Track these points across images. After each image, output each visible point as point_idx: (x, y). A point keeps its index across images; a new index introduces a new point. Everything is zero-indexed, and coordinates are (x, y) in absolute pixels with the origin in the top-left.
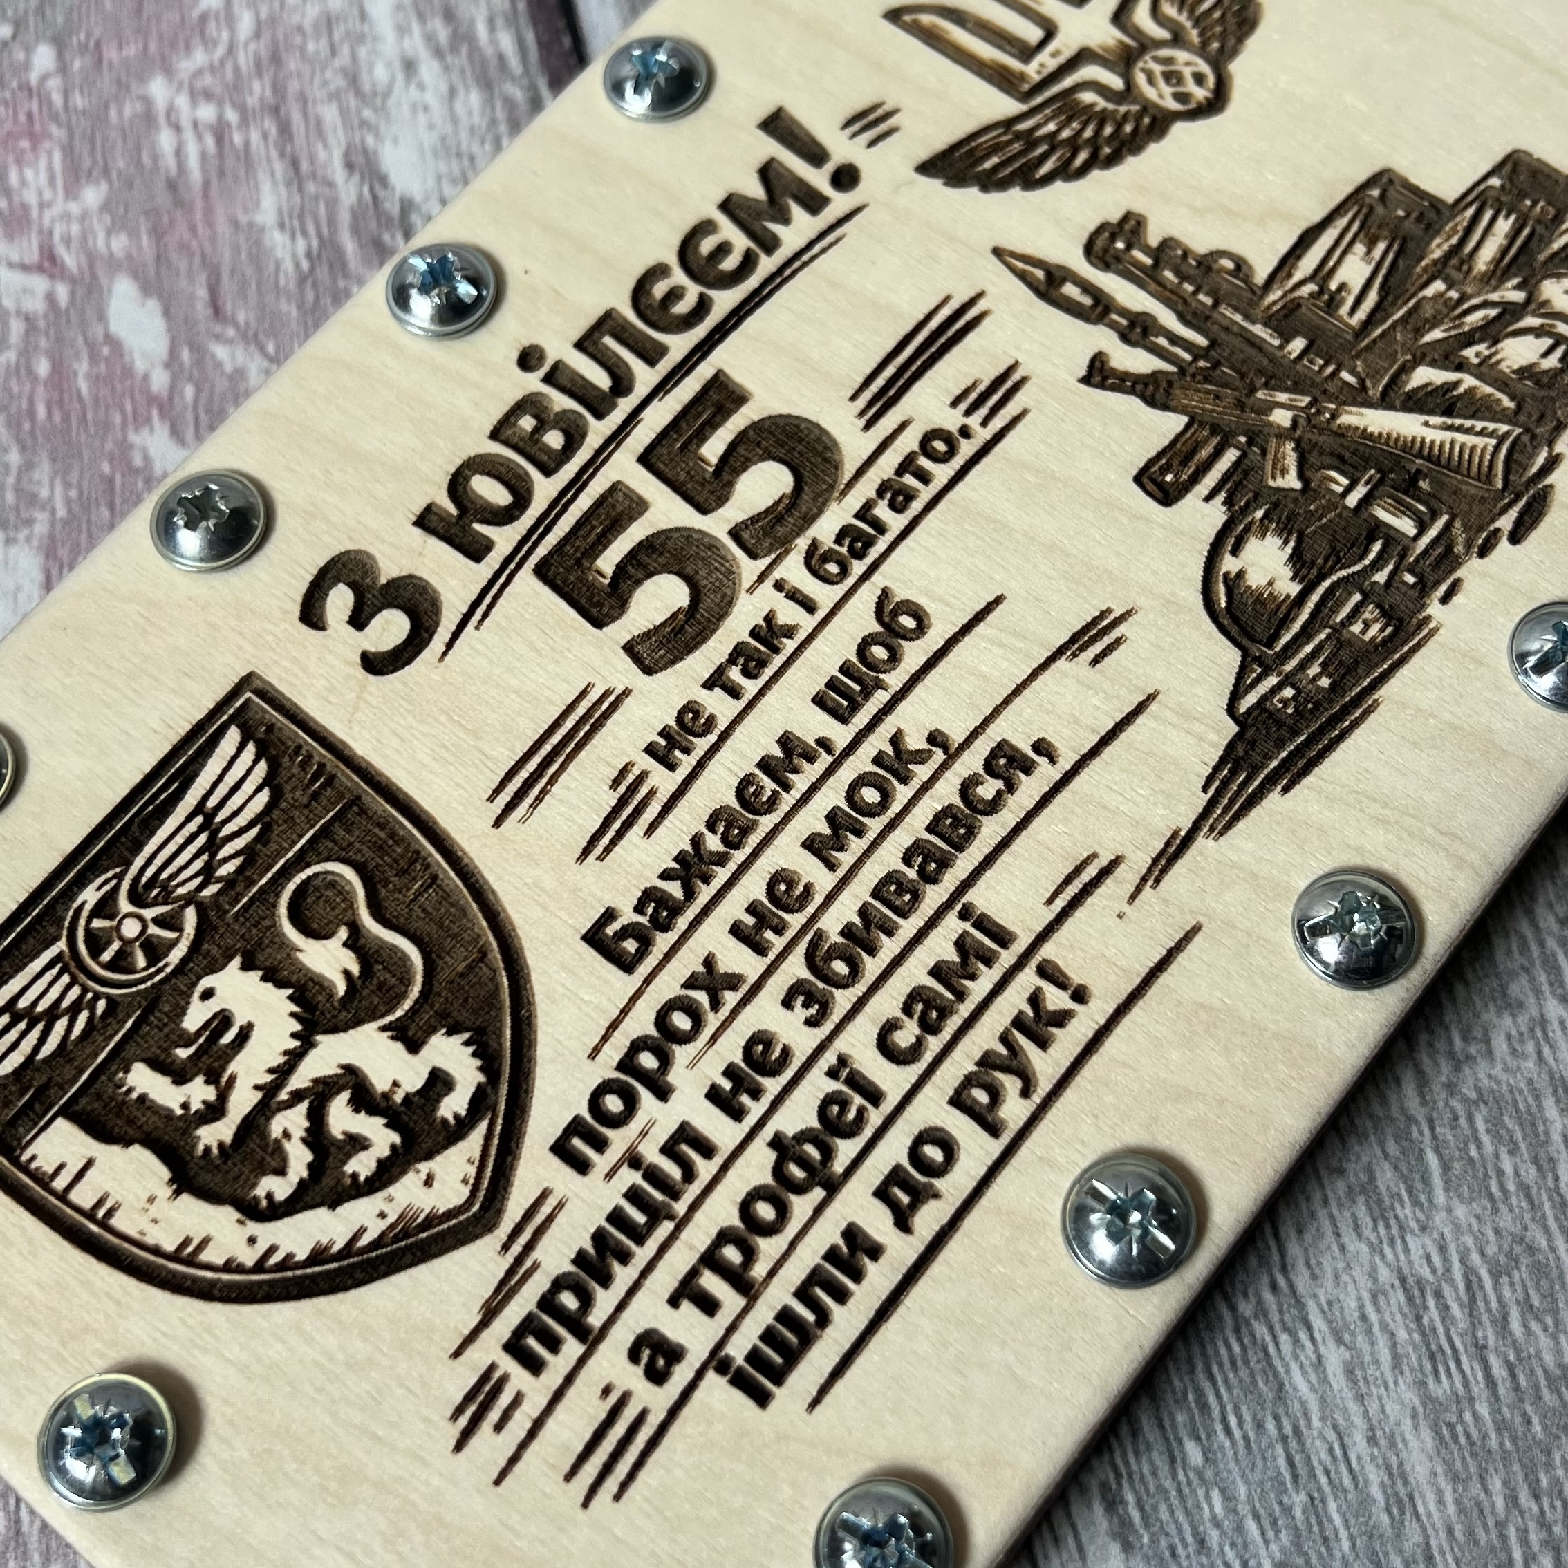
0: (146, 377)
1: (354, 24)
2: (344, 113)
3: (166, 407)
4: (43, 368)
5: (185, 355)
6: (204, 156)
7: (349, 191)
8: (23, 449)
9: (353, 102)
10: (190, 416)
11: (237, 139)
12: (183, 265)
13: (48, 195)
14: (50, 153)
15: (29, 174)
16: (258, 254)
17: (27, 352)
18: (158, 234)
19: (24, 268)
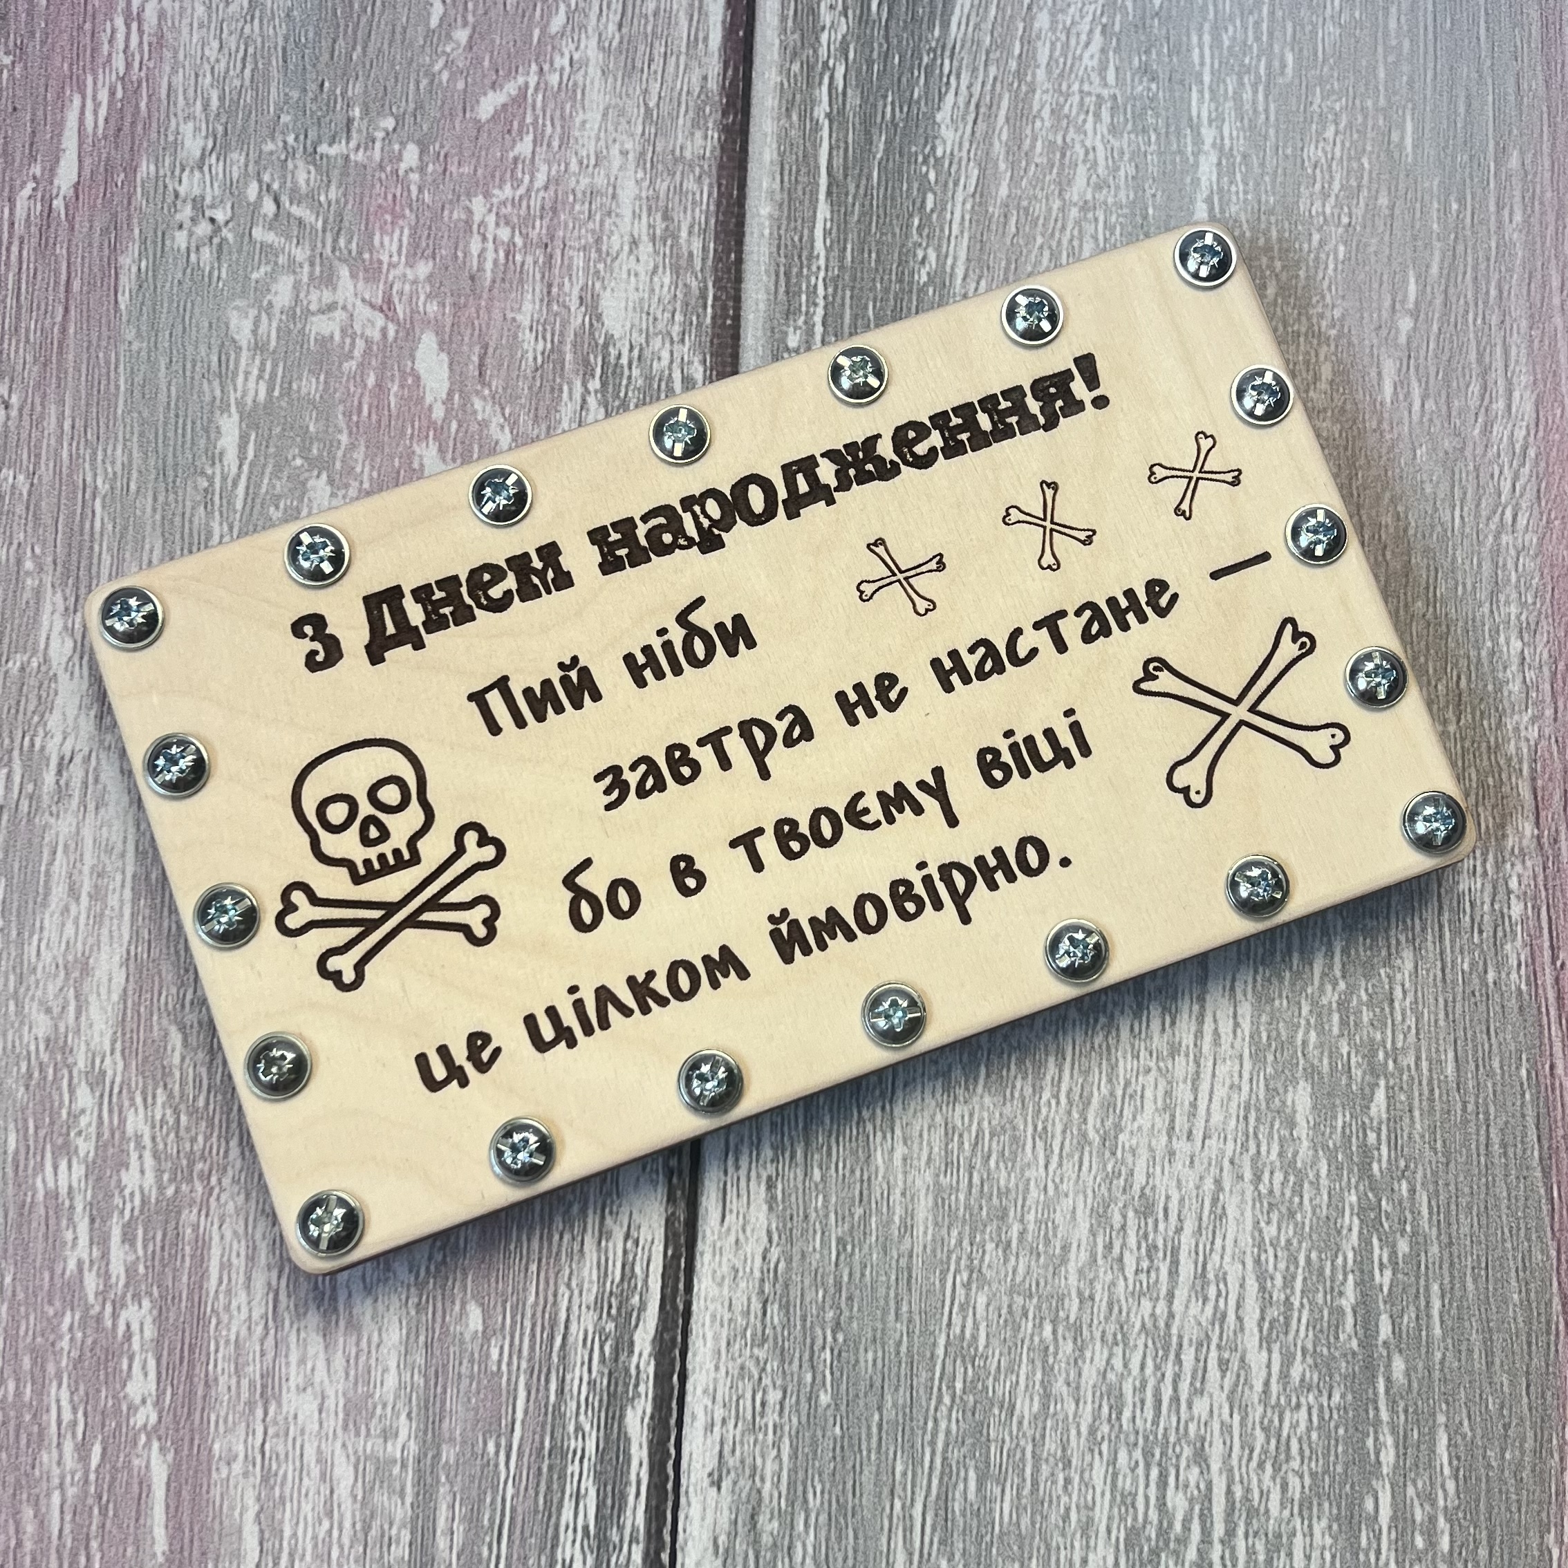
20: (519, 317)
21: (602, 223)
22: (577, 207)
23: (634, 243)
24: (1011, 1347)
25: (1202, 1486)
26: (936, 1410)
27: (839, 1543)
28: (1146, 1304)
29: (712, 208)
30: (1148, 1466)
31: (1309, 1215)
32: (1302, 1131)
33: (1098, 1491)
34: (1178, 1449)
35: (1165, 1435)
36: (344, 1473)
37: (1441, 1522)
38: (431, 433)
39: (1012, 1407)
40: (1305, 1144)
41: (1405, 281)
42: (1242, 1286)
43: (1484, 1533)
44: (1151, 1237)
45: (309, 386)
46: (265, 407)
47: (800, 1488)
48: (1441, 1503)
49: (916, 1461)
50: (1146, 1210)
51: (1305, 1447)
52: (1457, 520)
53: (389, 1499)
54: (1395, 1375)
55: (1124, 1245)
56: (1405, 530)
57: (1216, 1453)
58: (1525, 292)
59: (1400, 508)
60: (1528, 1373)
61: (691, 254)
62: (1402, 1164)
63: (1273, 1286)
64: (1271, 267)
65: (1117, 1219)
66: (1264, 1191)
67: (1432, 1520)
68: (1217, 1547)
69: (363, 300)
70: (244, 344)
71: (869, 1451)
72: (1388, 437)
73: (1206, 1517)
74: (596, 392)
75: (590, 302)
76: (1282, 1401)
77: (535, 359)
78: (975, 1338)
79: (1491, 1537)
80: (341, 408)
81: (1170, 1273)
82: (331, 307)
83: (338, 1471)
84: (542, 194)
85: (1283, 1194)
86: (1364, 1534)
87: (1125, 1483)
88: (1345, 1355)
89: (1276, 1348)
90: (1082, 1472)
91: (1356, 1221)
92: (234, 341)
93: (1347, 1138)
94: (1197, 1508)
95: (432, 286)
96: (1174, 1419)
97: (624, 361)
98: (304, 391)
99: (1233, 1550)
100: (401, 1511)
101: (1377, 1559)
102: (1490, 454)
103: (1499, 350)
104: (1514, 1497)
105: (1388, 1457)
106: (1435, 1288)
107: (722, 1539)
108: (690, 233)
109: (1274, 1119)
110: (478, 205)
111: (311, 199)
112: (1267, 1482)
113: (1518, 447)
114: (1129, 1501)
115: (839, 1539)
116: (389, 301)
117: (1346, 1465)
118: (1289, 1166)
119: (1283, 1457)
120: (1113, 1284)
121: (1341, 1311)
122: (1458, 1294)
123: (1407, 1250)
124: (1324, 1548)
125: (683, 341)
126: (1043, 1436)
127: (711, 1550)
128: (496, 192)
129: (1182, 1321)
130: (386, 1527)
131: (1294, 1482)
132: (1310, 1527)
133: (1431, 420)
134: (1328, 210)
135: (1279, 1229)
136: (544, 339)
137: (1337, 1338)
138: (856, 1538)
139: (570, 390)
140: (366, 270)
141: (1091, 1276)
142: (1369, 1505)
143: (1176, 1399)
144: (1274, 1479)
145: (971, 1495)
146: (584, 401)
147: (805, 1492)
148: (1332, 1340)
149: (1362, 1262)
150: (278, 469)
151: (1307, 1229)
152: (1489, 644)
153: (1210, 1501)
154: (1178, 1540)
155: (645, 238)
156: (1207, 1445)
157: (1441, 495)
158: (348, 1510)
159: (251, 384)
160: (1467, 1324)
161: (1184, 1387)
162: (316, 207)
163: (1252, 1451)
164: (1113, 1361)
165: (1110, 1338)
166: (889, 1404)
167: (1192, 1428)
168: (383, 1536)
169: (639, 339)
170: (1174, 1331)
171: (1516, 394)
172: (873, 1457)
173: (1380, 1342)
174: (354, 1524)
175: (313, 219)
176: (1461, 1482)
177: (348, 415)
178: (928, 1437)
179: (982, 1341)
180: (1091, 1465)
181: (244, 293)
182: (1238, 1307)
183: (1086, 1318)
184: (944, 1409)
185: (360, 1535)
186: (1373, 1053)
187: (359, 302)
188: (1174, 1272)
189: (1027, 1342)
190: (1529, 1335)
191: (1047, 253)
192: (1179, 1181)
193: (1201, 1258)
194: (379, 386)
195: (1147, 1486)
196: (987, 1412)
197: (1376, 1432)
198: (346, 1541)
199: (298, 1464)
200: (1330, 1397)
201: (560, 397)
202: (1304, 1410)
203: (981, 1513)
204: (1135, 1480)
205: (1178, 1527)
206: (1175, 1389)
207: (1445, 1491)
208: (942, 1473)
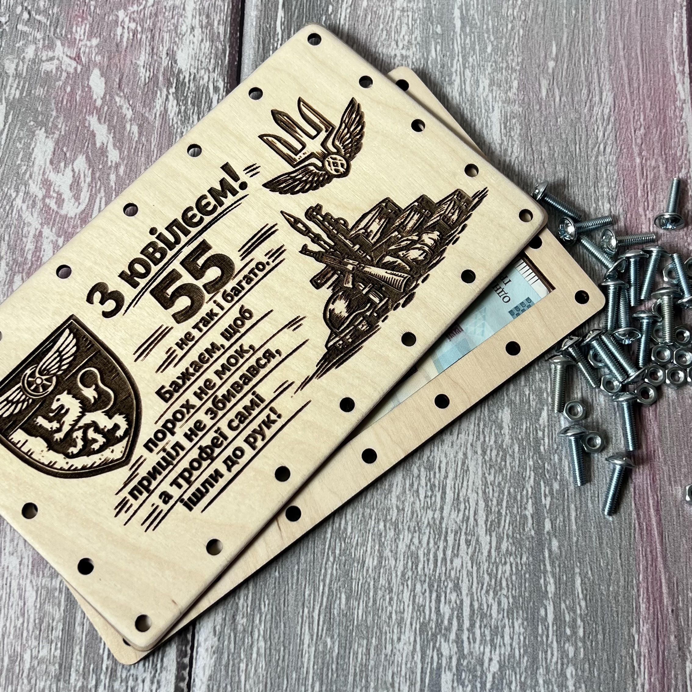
0: (95, 100)
1: (181, 11)
2: (171, 37)
3: (99, 111)
4: (68, 89)
5: (108, 97)
6: (128, 39)
7: (165, 62)
8: (57, 111)
9: (174, 35)
10: (104, 116)
11: (139, 36)
12: (114, 70)
13: (82, 37)
14: (86, 24)
15: (79, 29)
16: (135, 73)
17: (65, 83)
18: (110, 59)
19: (70, 57)
20: (138, 62)
21: (178, 19)
22: (167, 14)
23: (193, 28)
24: (364, 533)
25: (458, 602)
26: (326, 564)
27: (277, 629)
28: (430, 513)
29: (229, 12)
30: (431, 592)
31: (509, 471)
32: (506, 430)
33: (406, 604)
34: (446, 584)
35: (439, 577)
36: (31, 595)
37: (579, 620)
38: (95, 111)
39: (364, 562)
40: (507, 437)
41: (551, 45)
42: (477, 504)
43: (600, 627)
44: (432, 480)
45: (40, 91)
46: (18, 100)
47: (258, 602)
48: (579, 612)
49: (315, 589)
50: (430, 468)
51: (509, 583)
52: (578, 150)
53: (53, 608)
54: (553, 549)
55: (419, 484)
56: (553, 155)
57: (465, 587)
58: (606, 49)
59: (551, 145)
60: (620, 548)
61: (219, 33)
62: (555, 446)
63: (492, 504)
64: (488, 38)
65: (416, 471)
66: (487, 458)
67: (574, 620)
68: (466, 633)
69: (67, 56)
70: (11, 75)
71: (292, 585)
72: (544, 113)
73: (460, 618)
74: (173, 93)
75: (172, 56)
76: (497, 561)
77: (145, 80)
78: (346, 529)
79: (604, 629)
80: (54, 101)
81: (442, 498)
82: (52, 59)
83: (27, 594)
84: (151, 8)
85: (496, 461)
86: (540, 627)
87: (420, 600)
88: (528, 538)
89: (494, 534)
90: (398, 595)
91: (532, 474)
92: (6, 73)
93: (527, 434)
94: (456, 613)
95: (99, 49)
96: (444, 569)
97: (187, 80)
98: (37, 94)
99: (474, 634)
100: (58, 614)
101: (547, 640)
102: (592, 120)
103: (595, 75)
104: (615, 609)
105: (551, 589)
106: (572, 506)
107: (218, 628)
108: (219, 24)
109: (492, 425)
110: (121, 14)
111: (45, 12)
112: (491, 600)
113: (606, 117)
114: (421, 609)
115: (277, 627)
116: (79, 56)
117: (530, 592)
118: (500, 447)
119: (498, 588)
120: (414, 503)
121: (525, 517)
122: (584, 509)
123: (558, 488)
124: (520, 633)
125: (214, 71)
126: (379, 577)
127: (212, 633)
128: (130, 8)
129: (448, 521)
130: (51, 621)
131: (504, 601)
132: (513, 623)
133: (564, 106)
134: (515, 14)
135: (495, 477)
136: (150, 71)
137: (524, 530)
138: (285, 627)
139: (161, 93)
140: (69, 43)
141: (403, 499)
142: (542, 612)
143: (444, 559)
144: (494, 599)
145: (343, 606)
146: (167, 98)
147: (260, 604)
148: (521, 531)
149: (535, 493)
150: (22, 126)
151: (508, 477)
152: (594, 205)
153: (462, 609)
154: (446, 629)
155: (197, 26)
156: (460, 582)
157: (570, 139)
158: (32, 613)
159: (13, 91)
160: (589, 524)
161: (449, 553)
162: (47, 15)
163: (483, 585)
164: (414, 540)
165: (412, 529)
166: (303, 561)
167: (453, 573)
168: (49, 626)
169: (193, 71)
170: (444, 525)
171: (604, 94)
172: (294, 587)
173: (545, 532)
174: (35, 621)
175: (45, 21)
176: (588, 602)
177: (57, 103)
178: (322, 577)
179: (349, 530)
180: (403, 591)
181: (12, 53)
182: (475, 514)
183: (400, 519)
184: (330, 563)
185: (38, 626)
186: (541, 393)
187: (65, 57)
188: (443, 498)
189: (371, 531)
190: (620, 529)
191: (385, 32)
192: (446, 454)
193: (457, 491)
194: (72, 90)
195: (430, 602)
196: (351, 565)
197: (545, 576)
198: (31, 628)
199: (8, 590)
200: (521, 559)
201: (156, 95)
202: (508, 565)
203: (347, 615)
204: (425, 598)
205: (446, 622)
206: (444, 554)
207: (580, 606)
208: (329, 595)
